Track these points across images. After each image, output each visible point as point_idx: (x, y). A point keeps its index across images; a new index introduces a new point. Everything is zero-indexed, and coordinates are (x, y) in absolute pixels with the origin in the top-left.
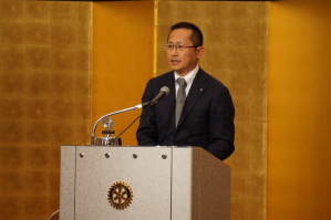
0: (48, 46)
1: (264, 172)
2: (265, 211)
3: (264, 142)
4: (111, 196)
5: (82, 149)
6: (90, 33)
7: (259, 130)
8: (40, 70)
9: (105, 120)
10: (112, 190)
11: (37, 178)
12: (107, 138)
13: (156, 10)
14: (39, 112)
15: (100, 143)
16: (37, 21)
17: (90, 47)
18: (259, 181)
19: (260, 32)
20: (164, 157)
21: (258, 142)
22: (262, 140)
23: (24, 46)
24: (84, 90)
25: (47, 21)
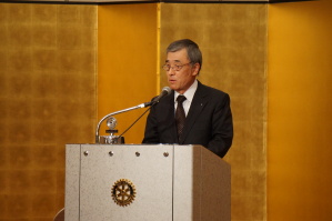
0: (54, 48)
1: (265, 170)
2: (265, 208)
3: (265, 140)
4: (114, 192)
5: (86, 148)
6: (95, 36)
7: (260, 129)
8: (47, 72)
9: (109, 120)
10: (116, 188)
11: (45, 176)
12: (111, 137)
13: (159, 13)
14: (46, 112)
15: (104, 141)
16: (44, 24)
17: (96, 49)
18: (260, 179)
19: (260, 34)
20: (166, 155)
21: (258, 142)
22: (262, 139)
23: (32, 49)
24: (90, 91)
25: (53, 24)
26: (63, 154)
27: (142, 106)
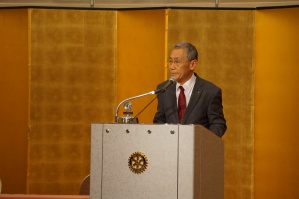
0: (82, 45)
1: (252, 144)
2: (252, 175)
3: (252, 121)
4: (130, 163)
5: (108, 126)
6: (115, 35)
7: (248, 112)
8: (76, 64)
9: (126, 104)
10: (132, 159)
11: (74, 148)
12: (127, 118)
13: (167, 17)
14: (75, 97)
15: (121, 121)
16: (74, 26)
17: (115, 46)
18: (248, 152)
19: (249, 35)
20: (172, 133)
21: (247, 122)
22: (249, 120)
23: (65, 45)
24: (111, 80)
25: (81, 26)
26: (89, 131)
27: (153, 93)
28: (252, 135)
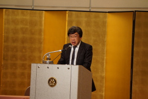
0: (28, 27)
1: (104, 74)
2: (104, 88)
3: (105, 64)
4: (49, 82)
5: (39, 65)
6: (43, 22)
7: (103, 59)
8: (25, 35)
9: (48, 55)
10: (49, 80)
11: (23, 74)
12: (48, 61)
13: (67, 15)
14: (24, 50)
15: (45, 63)
16: (24, 17)
17: (43, 27)
18: (103, 78)
19: (104, 24)
20: (69, 69)
21: (102, 64)
22: (104, 63)
23: (20, 26)
24: (41, 43)
25: (28, 17)
26: (30, 66)
27: (61, 51)
28: (105, 70)
